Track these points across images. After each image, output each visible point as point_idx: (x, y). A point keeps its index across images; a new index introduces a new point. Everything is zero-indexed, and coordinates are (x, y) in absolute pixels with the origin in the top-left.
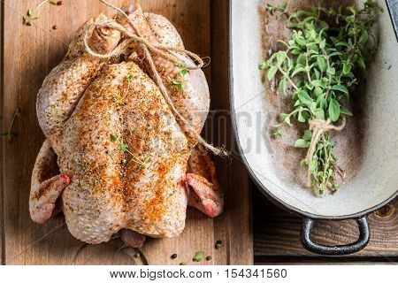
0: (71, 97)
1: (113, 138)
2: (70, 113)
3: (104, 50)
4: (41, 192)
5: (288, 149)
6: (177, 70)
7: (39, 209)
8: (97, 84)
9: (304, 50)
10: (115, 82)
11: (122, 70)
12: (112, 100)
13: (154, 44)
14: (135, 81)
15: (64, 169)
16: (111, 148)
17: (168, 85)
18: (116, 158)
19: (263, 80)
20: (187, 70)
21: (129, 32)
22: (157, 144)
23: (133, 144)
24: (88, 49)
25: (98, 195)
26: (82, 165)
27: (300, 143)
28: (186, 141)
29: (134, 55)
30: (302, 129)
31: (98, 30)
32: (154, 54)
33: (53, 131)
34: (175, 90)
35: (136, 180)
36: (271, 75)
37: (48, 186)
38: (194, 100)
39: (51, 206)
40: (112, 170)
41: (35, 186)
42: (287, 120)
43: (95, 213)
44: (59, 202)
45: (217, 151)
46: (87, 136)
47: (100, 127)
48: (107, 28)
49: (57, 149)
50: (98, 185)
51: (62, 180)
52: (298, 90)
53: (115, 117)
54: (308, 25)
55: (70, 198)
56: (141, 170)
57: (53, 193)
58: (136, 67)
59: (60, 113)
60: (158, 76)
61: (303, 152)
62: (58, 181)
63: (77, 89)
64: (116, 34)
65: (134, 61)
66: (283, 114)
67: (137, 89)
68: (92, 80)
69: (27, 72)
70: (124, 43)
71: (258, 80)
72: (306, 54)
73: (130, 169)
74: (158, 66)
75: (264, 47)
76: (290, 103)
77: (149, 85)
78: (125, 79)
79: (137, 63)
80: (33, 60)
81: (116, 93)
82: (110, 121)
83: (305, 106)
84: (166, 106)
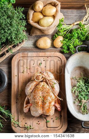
0: (32, 89)
1: (40, 97)
2: (32, 92)
3: (39, 80)
4: (26, 107)
5: (78, 106)
6: (53, 84)
7: (26, 110)
8: (37, 86)
9: (80, 86)
10: (41, 86)
11: (42, 84)
12: (40, 90)
13: (49, 78)
14: (45, 86)
15: (30, 103)
16: (40, 99)
17: (51, 87)
18: (41, 101)
19: (72, 92)
20: (55, 84)
21: (44, 76)
22: (49, 98)
23: (44, 98)
24: (35, 80)
25: (37, 108)
26: (34, 102)
27: (80, 104)
28: (55, 97)
29: (45, 80)
30: (80, 102)
31: (38, 76)
32: (48, 80)
33: (29, 95)
34: (53, 88)
35: (45, 105)
36: (73, 91)
37: (27, 106)
38: (56, 89)
39: (28, 110)
40: (40, 103)
41: (25, 105)
42: (77, 100)
43: (37, 111)
44: (29, 109)
45: (61, 99)
46: (35, 97)
47: (38, 95)
48: (39, 76)
49: (29, 98)
50: (37, 106)
51: (30, 105)
52: (79, 94)
53: (41, 93)
54: (80, 81)
55: (32, 108)
56: (46, 103)
57: (28, 107)
58: (45, 83)
59: (30, 92)
60: (49, 85)
61: (81, 106)
62: (29, 105)
63: (33, 87)
64: (41, 77)
65: (44, 81)
66: (76, 99)
67: (45, 87)
68: (36, 85)
69: (23, 82)
70: (43, 78)
71: (71, 92)
72: (80, 87)
73: (44, 103)
74: (49, 83)
75: (72, 86)
76: (77, 96)
77: (48, 87)
78: (43, 86)
79: (45, 82)
80: (25, 80)
81: (41, 88)
82: (40, 94)
83: (80, 97)
84: (51, 91)
